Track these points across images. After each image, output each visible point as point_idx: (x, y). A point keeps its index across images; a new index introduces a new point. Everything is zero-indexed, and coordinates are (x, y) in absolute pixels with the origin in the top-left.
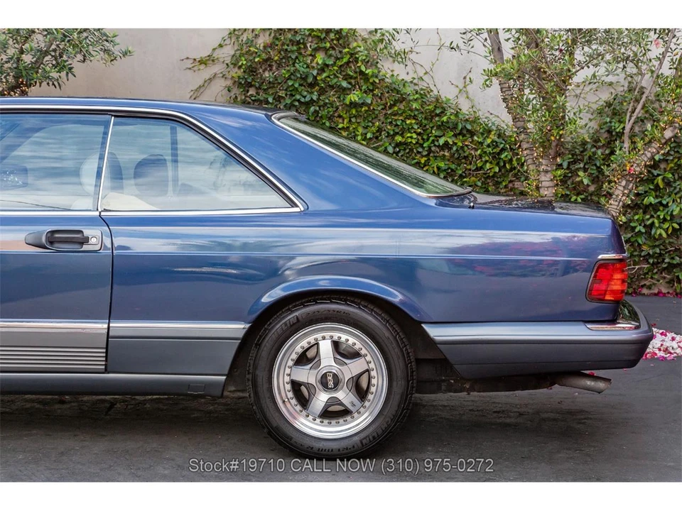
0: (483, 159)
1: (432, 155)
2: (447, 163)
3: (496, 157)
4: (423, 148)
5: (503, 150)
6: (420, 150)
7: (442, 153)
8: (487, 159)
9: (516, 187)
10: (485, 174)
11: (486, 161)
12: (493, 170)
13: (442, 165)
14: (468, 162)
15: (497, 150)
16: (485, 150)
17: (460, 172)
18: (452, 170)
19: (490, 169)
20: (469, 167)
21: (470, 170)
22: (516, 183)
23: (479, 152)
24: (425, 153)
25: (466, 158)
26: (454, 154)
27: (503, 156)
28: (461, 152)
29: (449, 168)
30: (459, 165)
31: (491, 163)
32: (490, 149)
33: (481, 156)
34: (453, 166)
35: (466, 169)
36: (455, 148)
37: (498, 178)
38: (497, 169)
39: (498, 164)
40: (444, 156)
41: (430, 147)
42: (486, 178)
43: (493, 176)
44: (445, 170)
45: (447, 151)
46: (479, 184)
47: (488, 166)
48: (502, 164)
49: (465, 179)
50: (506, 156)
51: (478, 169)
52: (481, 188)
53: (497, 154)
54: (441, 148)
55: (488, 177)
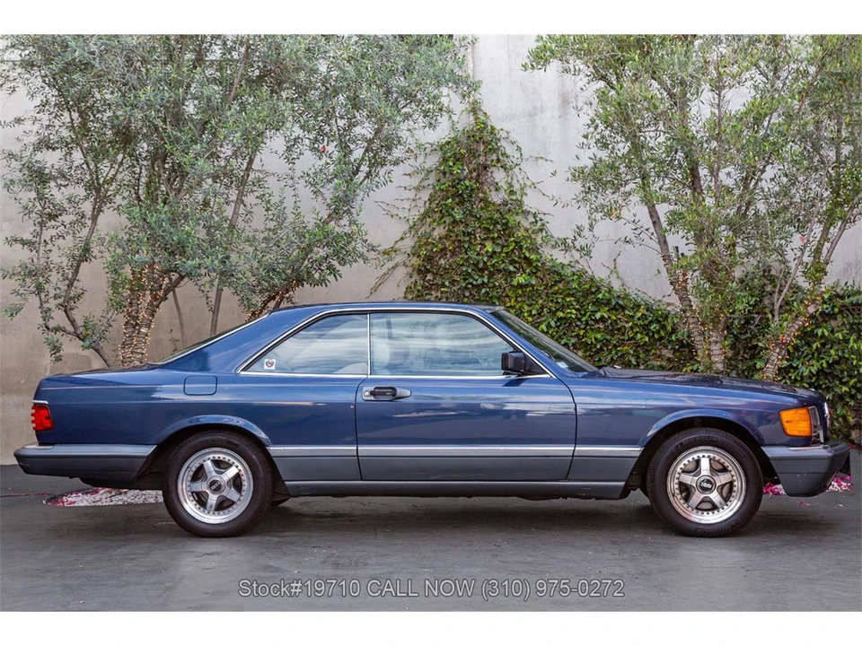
0: (635, 330)
1: (588, 327)
2: (603, 334)
3: (646, 328)
4: (582, 322)
5: (651, 322)
6: (579, 323)
7: (598, 326)
8: (638, 330)
9: (663, 353)
10: (636, 343)
11: (637, 332)
12: (643, 340)
13: (599, 336)
14: (620, 333)
15: (646, 322)
16: (636, 322)
17: (615, 342)
18: (607, 340)
19: (641, 339)
20: (622, 337)
21: (624, 340)
23: (630, 324)
24: (583, 327)
25: (619, 329)
26: (608, 327)
27: (652, 327)
28: (614, 324)
29: (605, 339)
30: (613, 336)
31: (641, 333)
32: (640, 322)
33: (632, 328)
34: (609, 337)
35: (619, 339)
36: (609, 322)
37: (647, 346)
38: (647, 339)
39: (647, 335)
40: (599, 328)
41: (587, 321)
42: (636, 347)
43: (643, 345)
44: (601, 341)
45: (602, 324)
46: (631, 352)
47: (639, 336)
48: (651, 334)
49: (619, 349)
50: (655, 328)
51: (629, 339)
52: (633, 355)
53: (647, 325)
54: (597, 321)
55: (639, 346)
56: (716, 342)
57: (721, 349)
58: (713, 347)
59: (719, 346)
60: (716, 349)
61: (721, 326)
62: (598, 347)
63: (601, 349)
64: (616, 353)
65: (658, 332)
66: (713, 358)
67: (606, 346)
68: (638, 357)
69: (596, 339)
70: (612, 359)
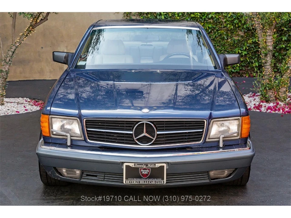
0: (227, 23)
1: (205, 21)
2: (212, 25)
3: (232, 22)
4: (202, 19)
5: (235, 19)
6: (201, 20)
7: (209, 21)
8: (228, 23)
9: (239, 34)
10: (227, 29)
11: (228, 24)
12: (231, 28)
13: (210, 26)
14: (220, 24)
15: (233, 19)
16: (227, 19)
17: (217, 29)
18: (214, 28)
19: (230, 27)
20: (221, 26)
21: (221, 28)
22: (239, 32)
23: (225, 20)
24: (203, 21)
25: (219, 22)
26: (215, 21)
27: (235, 22)
28: (217, 20)
29: (213, 27)
30: (216, 26)
31: (230, 24)
32: (230, 19)
33: (225, 22)
34: (215, 26)
35: (219, 27)
36: (215, 19)
37: (232, 30)
38: (232, 27)
39: (233, 25)
40: (210, 22)
41: (205, 19)
42: (227, 31)
43: (230, 30)
44: (211, 28)
45: (211, 20)
46: (225, 33)
47: (229, 26)
48: (234, 25)
49: (219, 32)
50: (236, 22)
51: (224, 27)
52: (225, 35)
53: (233, 21)
54: (209, 19)
55: (229, 30)
56: (270, 35)
57: (272, 39)
58: (268, 38)
59: (271, 37)
60: (269, 39)
61: (273, 27)
62: (210, 31)
63: (211, 32)
64: (218, 34)
65: (238, 24)
66: (267, 44)
67: (213, 30)
68: (228, 36)
69: (209, 27)
70: (216, 36)
